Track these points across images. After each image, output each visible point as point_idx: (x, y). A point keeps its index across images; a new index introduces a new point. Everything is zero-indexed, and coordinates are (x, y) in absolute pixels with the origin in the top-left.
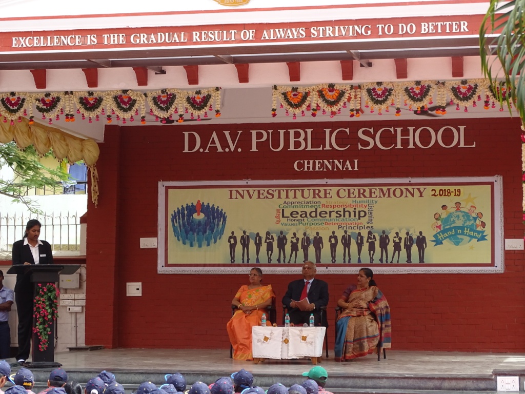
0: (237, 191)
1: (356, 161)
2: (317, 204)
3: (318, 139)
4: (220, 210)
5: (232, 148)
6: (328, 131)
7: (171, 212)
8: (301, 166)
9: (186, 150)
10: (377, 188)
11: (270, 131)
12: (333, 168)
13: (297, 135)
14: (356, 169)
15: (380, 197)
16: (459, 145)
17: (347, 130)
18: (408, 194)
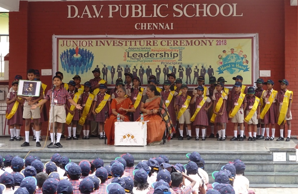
0: (101, 41)
1: (172, 24)
2: (149, 49)
3: (150, 10)
4: (90, 52)
5: (98, 15)
6: (155, 6)
7: (60, 53)
8: (139, 26)
9: (69, 16)
10: (185, 40)
11: (121, 6)
12: (158, 28)
13: (137, 8)
14: (172, 28)
15: (186, 45)
16: (233, 15)
17: (167, 5)
18: (203, 44)
